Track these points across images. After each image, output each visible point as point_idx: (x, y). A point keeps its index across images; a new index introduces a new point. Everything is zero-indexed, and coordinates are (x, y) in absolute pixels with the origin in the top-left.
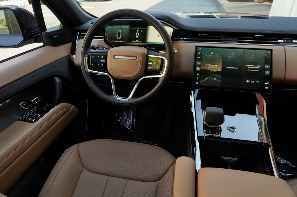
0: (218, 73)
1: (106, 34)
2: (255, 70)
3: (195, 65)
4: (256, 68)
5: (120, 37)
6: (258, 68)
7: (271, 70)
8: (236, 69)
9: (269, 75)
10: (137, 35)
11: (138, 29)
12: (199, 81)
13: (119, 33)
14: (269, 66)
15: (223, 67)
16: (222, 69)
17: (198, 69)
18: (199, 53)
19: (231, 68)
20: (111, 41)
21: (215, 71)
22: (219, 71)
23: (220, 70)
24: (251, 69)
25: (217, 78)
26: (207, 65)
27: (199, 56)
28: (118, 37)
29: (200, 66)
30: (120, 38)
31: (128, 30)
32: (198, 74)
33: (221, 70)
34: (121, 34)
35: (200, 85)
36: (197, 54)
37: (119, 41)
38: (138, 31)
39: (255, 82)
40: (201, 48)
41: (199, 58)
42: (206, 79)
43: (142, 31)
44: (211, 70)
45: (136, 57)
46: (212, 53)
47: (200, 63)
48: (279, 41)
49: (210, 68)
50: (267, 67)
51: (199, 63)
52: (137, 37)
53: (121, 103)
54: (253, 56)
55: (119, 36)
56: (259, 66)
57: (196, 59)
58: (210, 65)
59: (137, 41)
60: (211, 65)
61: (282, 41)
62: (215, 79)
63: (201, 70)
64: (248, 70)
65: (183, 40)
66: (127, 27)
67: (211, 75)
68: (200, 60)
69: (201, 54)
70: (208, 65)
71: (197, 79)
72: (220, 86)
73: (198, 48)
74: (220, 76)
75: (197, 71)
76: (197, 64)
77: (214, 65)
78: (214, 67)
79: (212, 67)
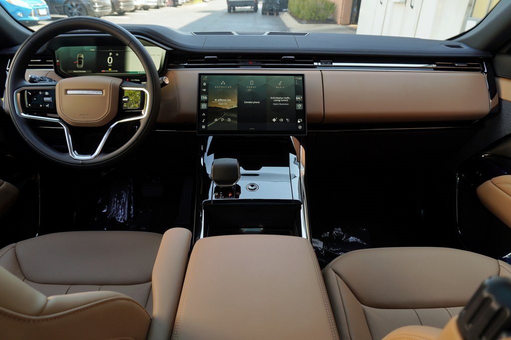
0: (232, 110)
1: (58, 61)
2: (284, 104)
3: (200, 102)
4: (285, 100)
5: (81, 64)
6: (287, 100)
7: (303, 102)
8: (258, 103)
9: (302, 109)
10: (110, 61)
11: (111, 52)
12: (206, 124)
13: (80, 58)
14: (302, 97)
15: (240, 103)
16: (238, 104)
17: (204, 106)
18: (205, 84)
19: (250, 102)
20: (67, 71)
21: (228, 108)
22: (233, 107)
23: (235, 106)
24: (278, 102)
25: (232, 118)
26: (216, 100)
27: (204, 87)
28: (79, 64)
29: (206, 102)
30: (82, 66)
31: (95, 53)
32: (204, 114)
33: (237, 107)
34: (83, 60)
35: (208, 129)
36: (201, 86)
37: (81, 72)
38: (111, 54)
39: (285, 121)
41: (205, 90)
42: (216, 120)
43: (117, 54)
44: (223, 108)
45: (102, 90)
46: (223, 83)
47: (206, 98)
48: (316, 64)
49: (221, 104)
50: (298, 98)
52: (110, 64)
53: (82, 164)
54: (280, 84)
55: (80, 63)
56: (288, 98)
57: (200, 93)
58: (220, 100)
59: (110, 69)
60: (222, 100)
61: (320, 64)
62: (229, 120)
63: (208, 107)
64: (274, 104)
65: (183, 67)
66: (93, 49)
67: (223, 114)
68: (206, 93)
69: (207, 84)
70: (218, 100)
71: (203, 121)
72: (237, 130)
73: (202, 76)
74: (235, 116)
75: (203, 110)
76: (201, 100)
77: (226, 100)
78: (226, 103)
79: (224, 103)
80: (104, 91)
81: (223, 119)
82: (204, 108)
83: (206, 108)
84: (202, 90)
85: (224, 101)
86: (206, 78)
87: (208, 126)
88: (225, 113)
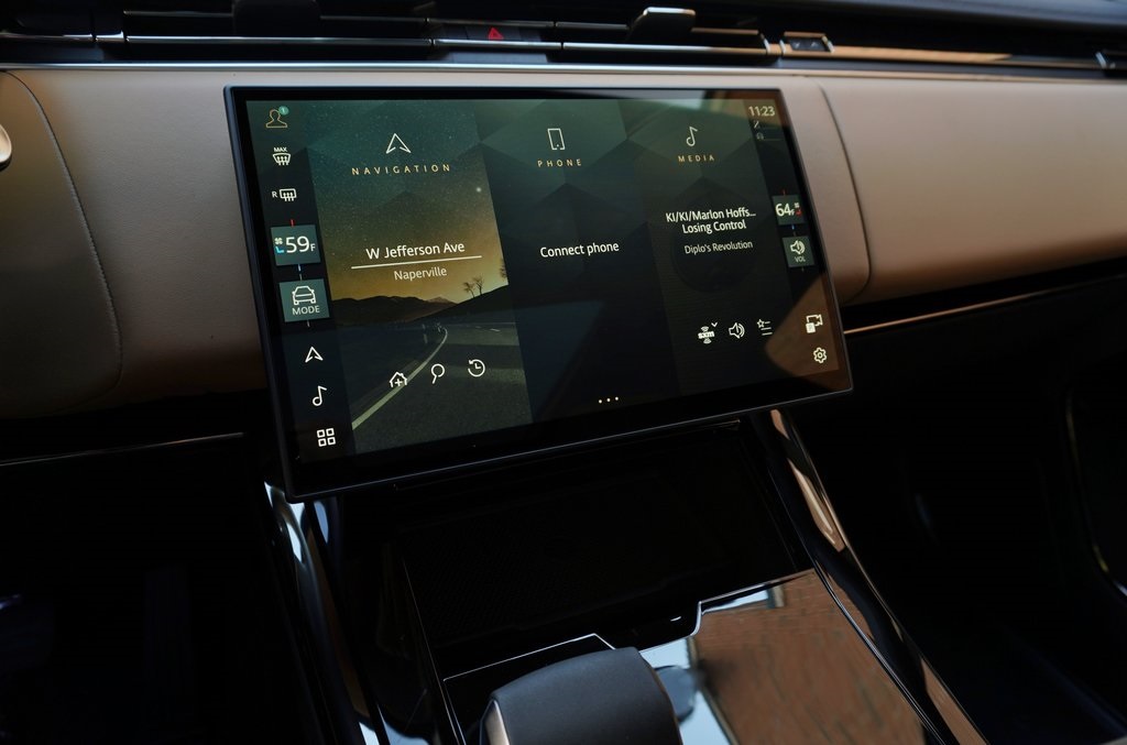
0: (484, 306)
2: (730, 246)
3: (269, 275)
4: (731, 226)
6: (742, 225)
7: (807, 225)
8: (610, 253)
9: (811, 261)
12: (336, 414)
14: (797, 205)
15: (517, 259)
16: (509, 270)
17: (302, 301)
18: (282, 157)
19: (570, 251)
21: (459, 296)
22: (487, 289)
23: (494, 279)
24: (701, 238)
25: (491, 356)
26: (373, 253)
27: (285, 177)
29: (313, 270)
32: (313, 355)
33: (505, 282)
35: (361, 447)
36: (260, 170)
40: (283, 110)
41: (289, 196)
42: (400, 380)
44: (425, 297)
47: (308, 246)
48: (770, 48)
49: (409, 276)
50: (784, 210)
51: (293, 244)
54: (691, 142)
56: (742, 211)
57: (260, 217)
58: (401, 249)
60: (410, 251)
61: (786, 49)
62: (477, 368)
63: (335, 306)
64: (690, 250)
65: (100, 53)
67: (436, 335)
68: (302, 215)
69: (300, 158)
70: (391, 253)
71: (318, 401)
72: (529, 420)
73: (250, 104)
74: (506, 337)
75: (300, 325)
76: (279, 262)
77: (434, 249)
78: (441, 265)
79: (428, 267)
81: (437, 372)
82: (308, 310)
83: (316, 309)
84: (274, 194)
85: (426, 257)
86: (283, 117)
87: (355, 425)
88: (443, 333)
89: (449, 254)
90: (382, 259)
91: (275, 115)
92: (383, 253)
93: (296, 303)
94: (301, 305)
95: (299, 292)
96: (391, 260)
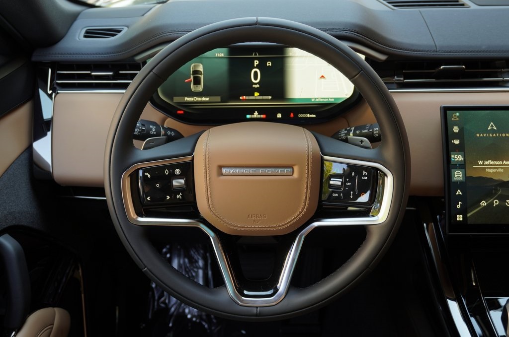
3: (449, 166)
5: (199, 84)
10: (256, 76)
11: (256, 58)
13: (196, 72)
17: (458, 175)
18: (456, 130)
20: (172, 99)
21: (507, 179)
26: (480, 162)
27: (456, 136)
28: (194, 84)
29: (462, 166)
30: (200, 88)
31: (225, 61)
32: (459, 192)
34: (202, 77)
35: (469, 222)
36: (450, 133)
37: (199, 99)
38: (256, 62)
40: (458, 114)
41: (457, 142)
42: (483, 203)
43: (269, 64)
44: (495, 178)
45: (291, 167)
46: (492, 126)
47: (461, 159)
49: (491, 171)
51: (457, 158)
52: (256, 84)
55: (197, 82)
57: (448, 149)
58: (490, 162)
59: (256, 94)
60: (493, 163)
62: (508, 203)
63: (467, 178)
65: (395, 86)
66: (220, 53)
67: (497, 190)
68: (460, 149)
69: (461, 130)
70: (486, 163)
71: (459, 206)
73: (448, 112)
75: (456, 182)
76: (452, 163)
77: (500, 163)
78: (502, 168)
79: (497, 168)
80: (296, 168)
81: (496, 202)
82: (459, 179)
83: (461, 179)
84: (453, 141)
85: (497, 165)
86: (458, 117)
87: (469, 215)
88: (499, 190)
89: (505, 165)
90: (483, 165)
91: (455, 115)
92: (484, 163)
93: (456, 176)
94: (457, 177)
95: (457, 173)
96: (486, 165)
